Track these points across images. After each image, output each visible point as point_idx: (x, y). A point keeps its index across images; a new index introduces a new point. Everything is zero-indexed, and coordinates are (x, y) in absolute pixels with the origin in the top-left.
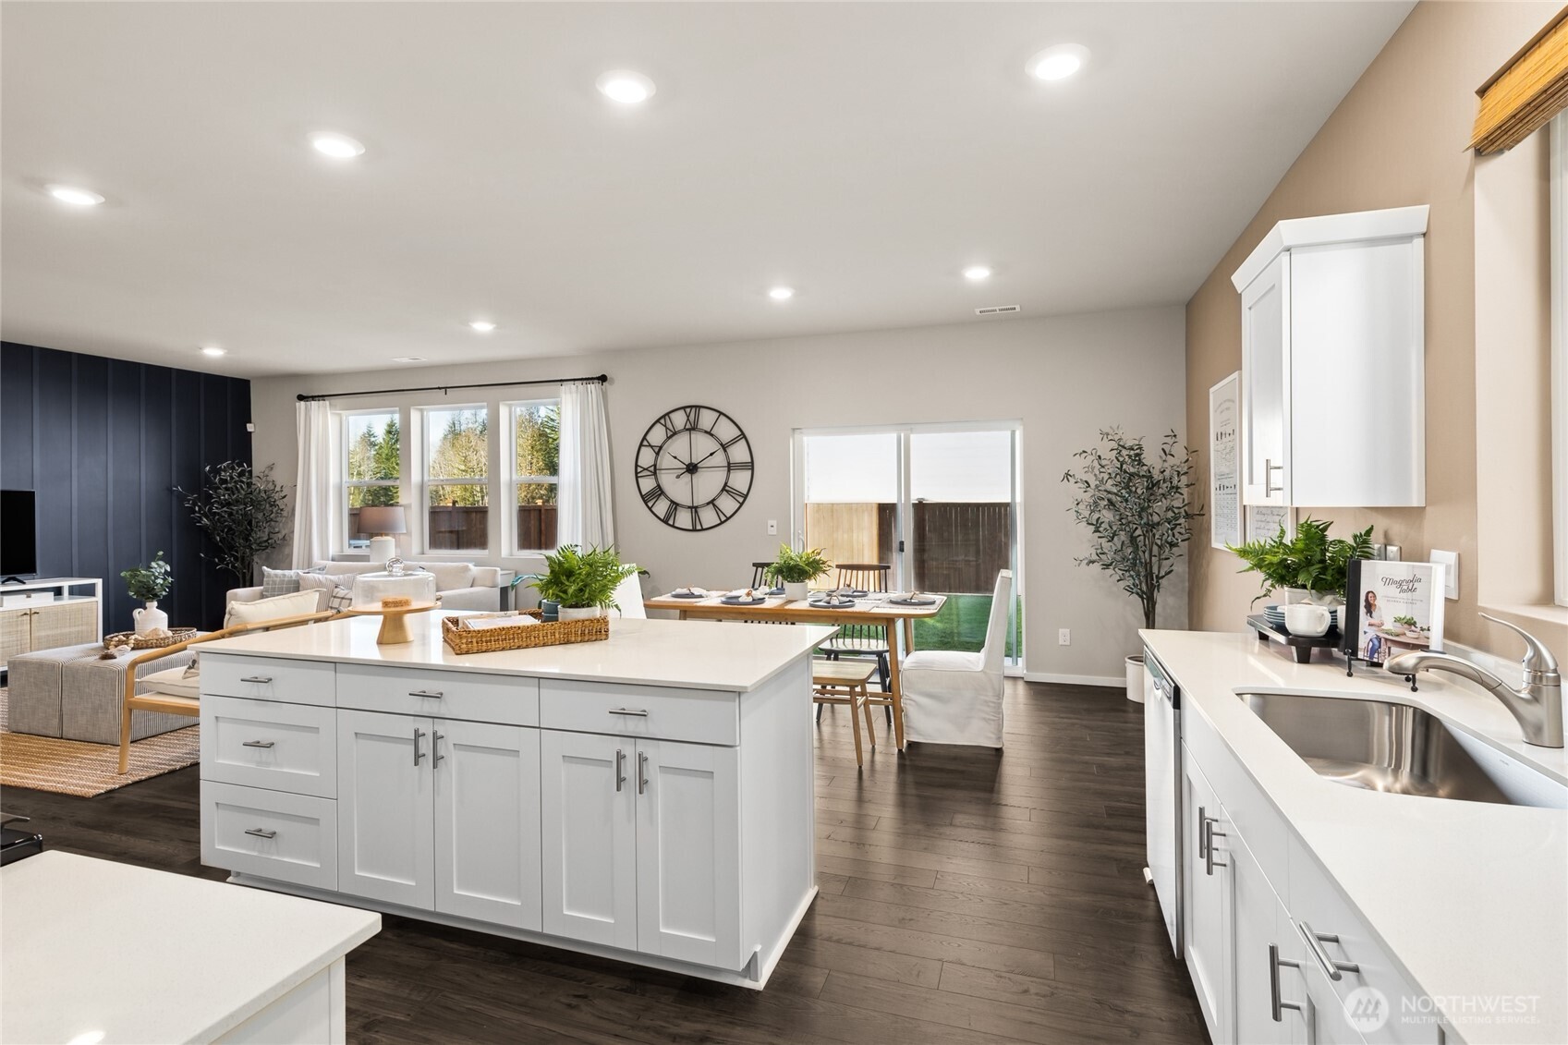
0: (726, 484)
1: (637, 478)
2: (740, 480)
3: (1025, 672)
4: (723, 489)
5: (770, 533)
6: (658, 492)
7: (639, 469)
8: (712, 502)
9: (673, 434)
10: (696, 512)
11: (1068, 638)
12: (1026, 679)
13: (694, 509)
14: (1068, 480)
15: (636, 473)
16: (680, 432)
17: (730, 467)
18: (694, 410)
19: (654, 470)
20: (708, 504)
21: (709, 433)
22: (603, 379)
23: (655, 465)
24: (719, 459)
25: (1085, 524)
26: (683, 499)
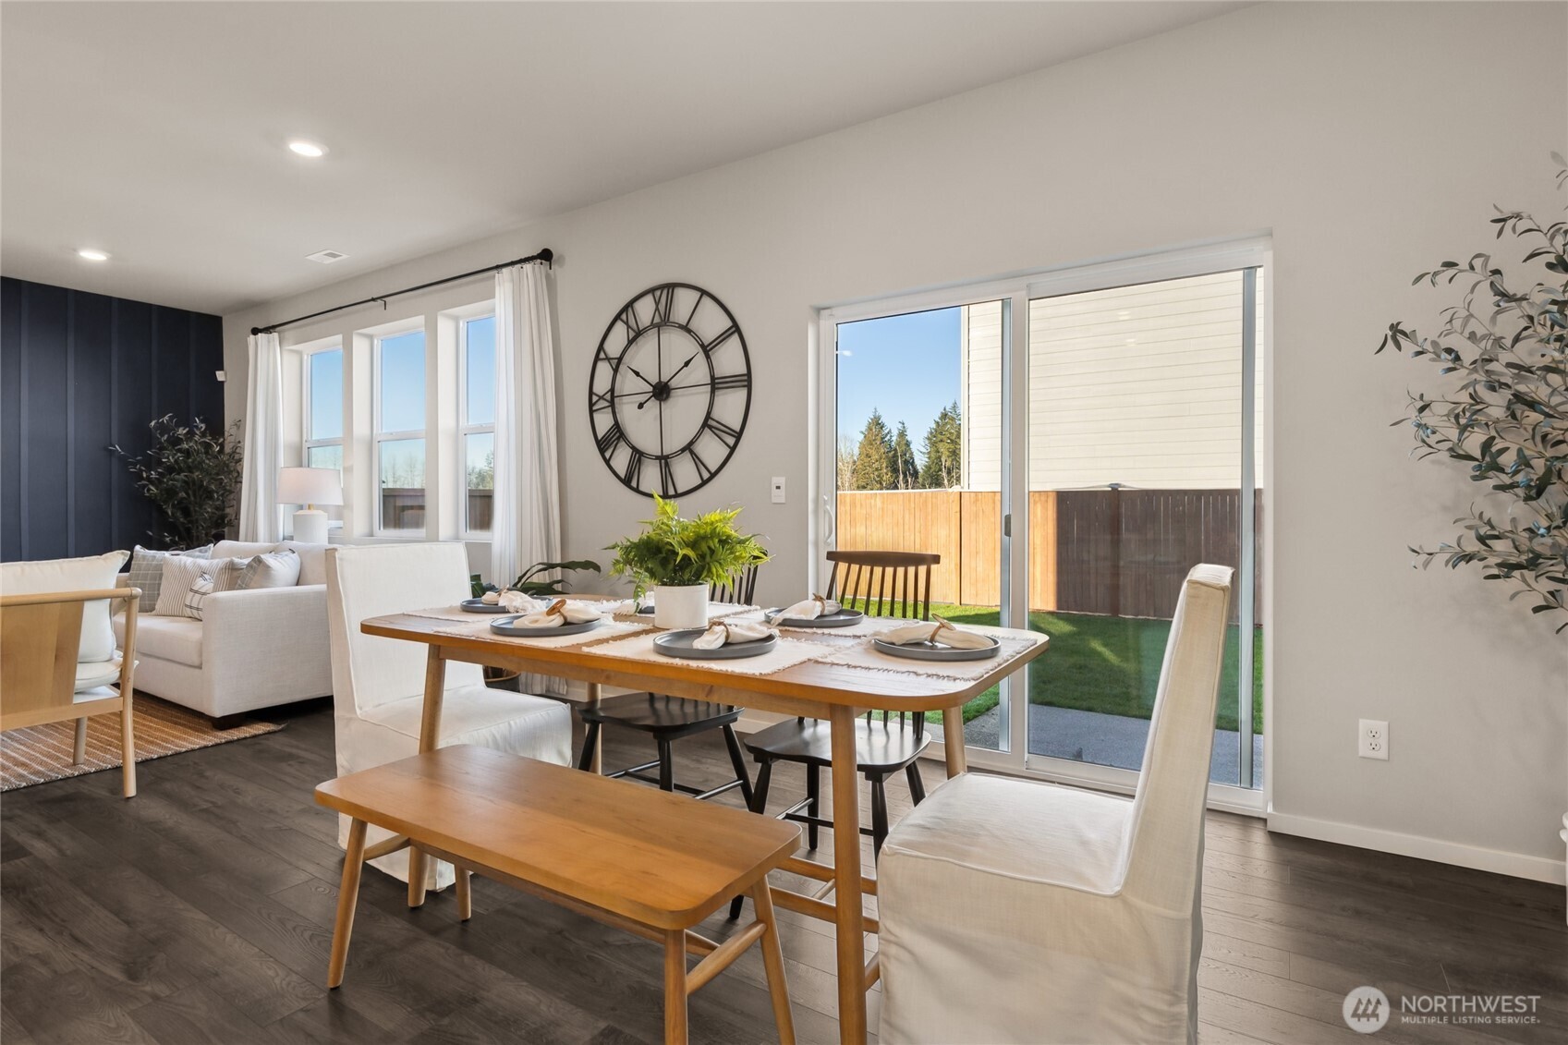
0: (708, 416)
1: (591, 412)
2: (729, 407)
3: (1270, 809)
4: (705, 425)
5: (774, 500)
6: (618, 434)
7: (595, 398)
8: (689, 448)
9: (636, 335)
10: (667, 464)
11: (1383, 741)
12: (1272, 826)
13: (664, 460)
14: (1399, 347)
15: (591, 405)
16: (646, 330)
17: (716, 384)
18: (665, 292)
19: (612, 398)
20: (683, 450)
21: (686, 328)
22: (546, 255)
23: (612, 390)
24: (699, 372)
25: (1445, 456)
26: (649, 444)
